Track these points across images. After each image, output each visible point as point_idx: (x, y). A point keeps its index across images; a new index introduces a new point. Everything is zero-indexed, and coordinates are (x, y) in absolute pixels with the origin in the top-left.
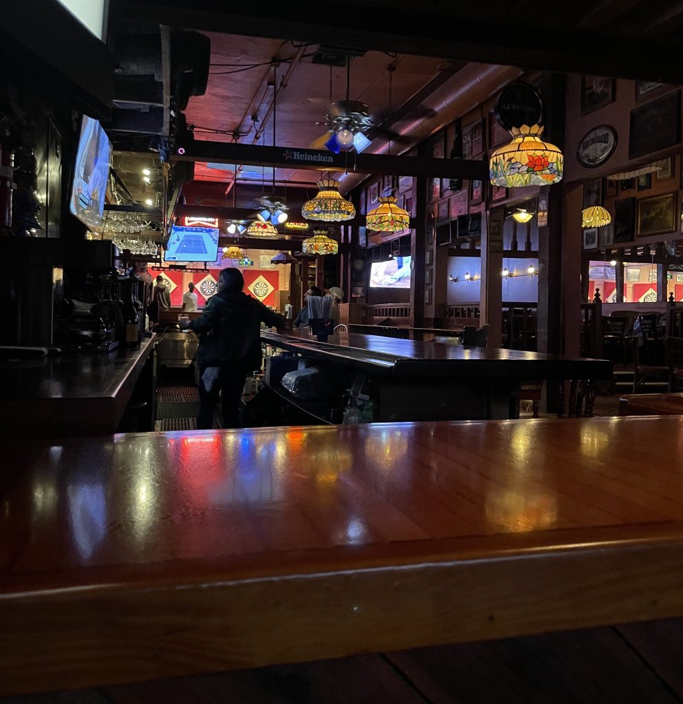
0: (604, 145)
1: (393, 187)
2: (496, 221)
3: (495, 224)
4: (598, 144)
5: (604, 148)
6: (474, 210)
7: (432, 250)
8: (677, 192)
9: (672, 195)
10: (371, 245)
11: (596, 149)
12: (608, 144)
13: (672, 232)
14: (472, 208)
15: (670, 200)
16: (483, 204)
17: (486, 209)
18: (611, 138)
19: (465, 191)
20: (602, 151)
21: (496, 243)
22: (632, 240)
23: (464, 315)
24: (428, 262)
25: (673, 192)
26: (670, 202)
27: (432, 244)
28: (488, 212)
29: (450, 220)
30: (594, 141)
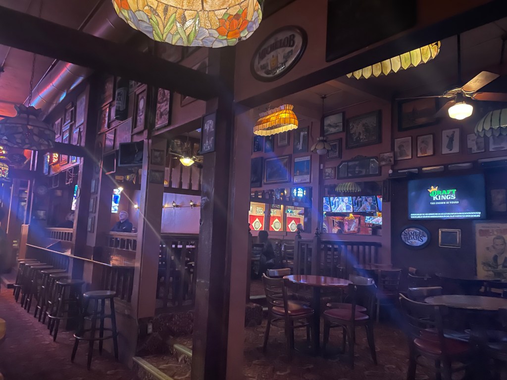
0: (288, 49)
1: (71, 121)
2: (158, 151)
3: (157, 154)
4: (280, 50)
5: (289, 52)
6: (137, 139)
7: (98, 179)
8: (291, 155)
9: (288, 157)
10: (52, 173)
11: (277, 57)
12: (293, 48)
13: (287, 182)
14: (135, 137)
15: (287, 159)
16: (146, 132)
17: (148, 138)
18: (299, 41)
19: (130, 120)
20: (284, 57)
21: (157, 174)
22: (261, 186)
23: (123, 247)
24: (93, 190)
25: (289, 155)
26: (287, 162)
27: (98, 173)
28: (150, 141)
29: (115, 150)
30: (274, 47)
